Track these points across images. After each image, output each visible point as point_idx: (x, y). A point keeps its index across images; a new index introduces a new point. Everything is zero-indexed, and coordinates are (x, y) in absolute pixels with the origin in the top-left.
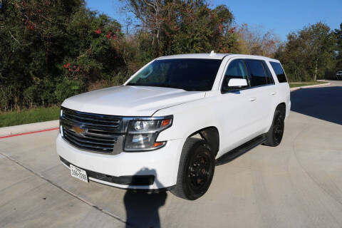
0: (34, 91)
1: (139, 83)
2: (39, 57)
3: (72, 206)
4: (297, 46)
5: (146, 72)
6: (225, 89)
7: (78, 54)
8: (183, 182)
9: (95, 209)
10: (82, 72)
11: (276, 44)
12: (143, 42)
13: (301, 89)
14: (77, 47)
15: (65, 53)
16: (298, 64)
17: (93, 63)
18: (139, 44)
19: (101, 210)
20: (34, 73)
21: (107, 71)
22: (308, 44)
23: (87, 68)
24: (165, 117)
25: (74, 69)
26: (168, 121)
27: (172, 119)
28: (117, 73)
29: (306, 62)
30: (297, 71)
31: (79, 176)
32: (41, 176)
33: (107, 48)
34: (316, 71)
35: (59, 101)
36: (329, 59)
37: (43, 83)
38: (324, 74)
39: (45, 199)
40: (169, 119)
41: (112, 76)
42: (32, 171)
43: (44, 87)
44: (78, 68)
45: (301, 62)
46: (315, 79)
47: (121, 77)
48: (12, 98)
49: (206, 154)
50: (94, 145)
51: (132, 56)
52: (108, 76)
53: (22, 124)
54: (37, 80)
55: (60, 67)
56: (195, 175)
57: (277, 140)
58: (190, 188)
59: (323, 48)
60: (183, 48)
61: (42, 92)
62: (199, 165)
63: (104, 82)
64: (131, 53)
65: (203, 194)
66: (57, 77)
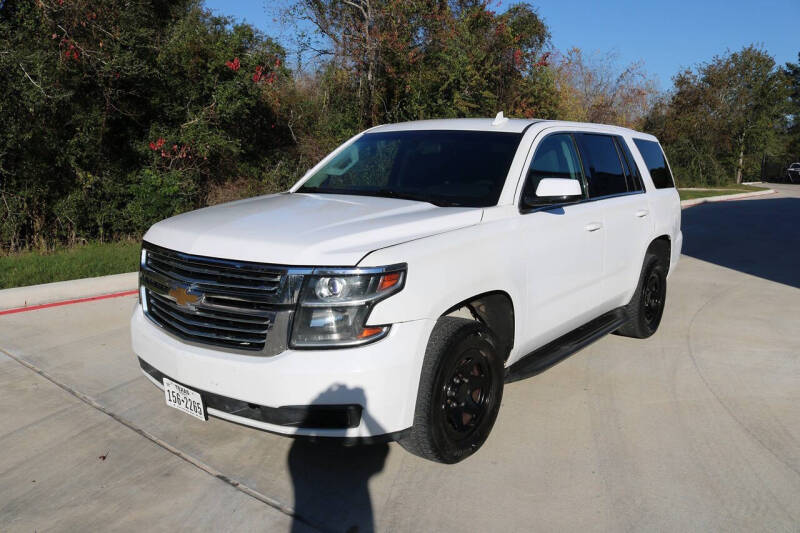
0: (80, 205)
1: (326, 186)
2: (91, 125)
3: (168, 475)
4: (696, 103)
5: (342, 162)
6: (530, 202)
7: (183, 118)
9: (220, 481)
10: (192, 159)
11: (649, 96)
12: (337, 90)
13: (705, 203)
14: (182, 102)
15: (152, 115)
16: (698, 144)
17: (220, 140)
18: (326, 95)
19: (235, 485)
20: (79, 161)
21: (250, 157)
22: (723, 98)
23: (204, 151)
24: (388, 268)
25: (174, 153)
26: (394, 276)
27: (405, 272)
28: (275, 163)
29: (717, 139)
30: (696, 162)
31: (183, 405)
32: (96, 404)
33: (253, 103)
34: (741, 161)
35: (138, 228)
36: (771, 133)
37: (101, 186)
38: (759, 168)
39: (104, 458)
40: (396, 273)
41: (263, 169)
42: (73, 393)
43: (104, 194)
44: (183, 150)
45: (706, 138)
46: (738, 181)
47: (284, 172)
48: (28, 219)
49: (484, 355)
50: (219, 332)
51: (310, 124)
52: (254, 170)
53: (52, 281)
54: (86, 179)
55: (141, 148)
56: (458, 404)
57: (648, 322)
58: (445, 435)
59: (757, 108)
60: (429, 105)
61: (99, 205)
62: (466, 381)
63: (243, 184)
64: (308, 117)
65: (475, 450)
66: (134, 172)
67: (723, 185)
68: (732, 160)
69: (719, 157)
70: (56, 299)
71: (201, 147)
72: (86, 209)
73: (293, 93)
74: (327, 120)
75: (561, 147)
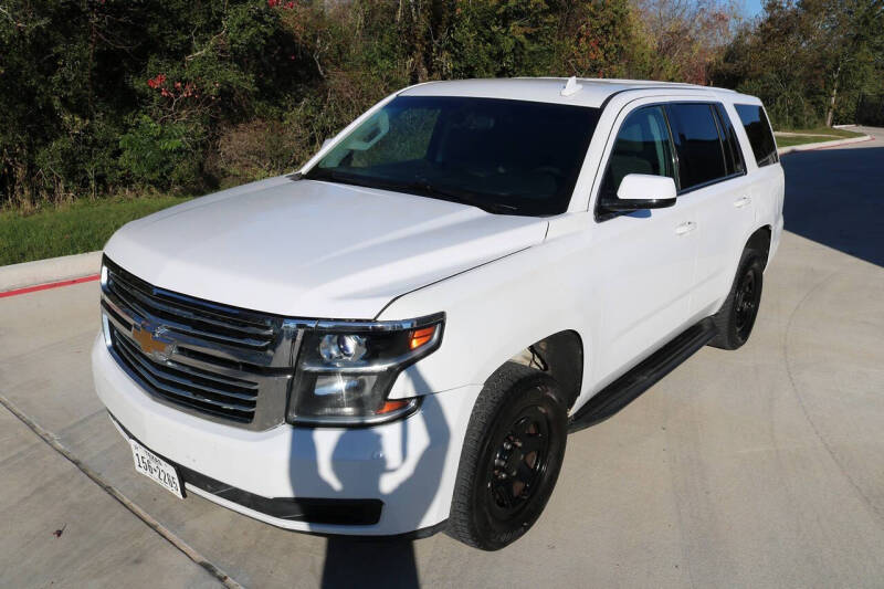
0: (66, 154)
2: (76, 59)
3: (137, 562)
4: (788, 31)
5: (369, 132)
7: (188, 49)
8: (470, 508)
9: (204, 573)
10: (200, 98)
11: (732, 23)
12: (373, 13)
14: (185, 27)
15: (151, 46)
16: (787, 81)
17: (232, 75)
18: (361, 20)
19: (222, 579)
20: (64, 101)
21: (269, 94)
22: (821, 26)
23: (213, 88)
24: (420, 320)
25: (177, 92)
26: (427, 331)
27: (443, 324)
28: (298, 101)
29: (808, 75)
30: (782, 101)
31: (156, 475)
32: (59, 445)
33: (270, 32)
34: (833, 99)
35: (138, 179)
36: (870, 68)
37: (92, 131)
38: (852, 108)
39: (59, 533)
40: (429, 326)
41: (285, 108)
42: (32, 428)
43: (95, 141)
44: (188, 88)
45: (797, 74)
46: (829, 123)
47: (309, 113)
48: (10, 168)
49: (543, 411)
50: (196, 392)
51: (340, 53)
52: (274, 110)
53: (25, 261)
54: (73, 122)
55: (139, 84)
56: (507, 474)
57: (738, 330)
58: (490, 519)
59: (858, 39)
60: (480, 33)
61: (90, 153)
62: (520, 445)
63: (261, 126)
64: (338, 45)
65: (527, 529)
66: (131, 114)
67: (810, 128)
68: (823, 98)
69: (809, 94)
70: (29, 283)
71: (209, 84)
72: (74, 159)
73: (320, 16)
74: (360, 46)
75: (648, 124)
